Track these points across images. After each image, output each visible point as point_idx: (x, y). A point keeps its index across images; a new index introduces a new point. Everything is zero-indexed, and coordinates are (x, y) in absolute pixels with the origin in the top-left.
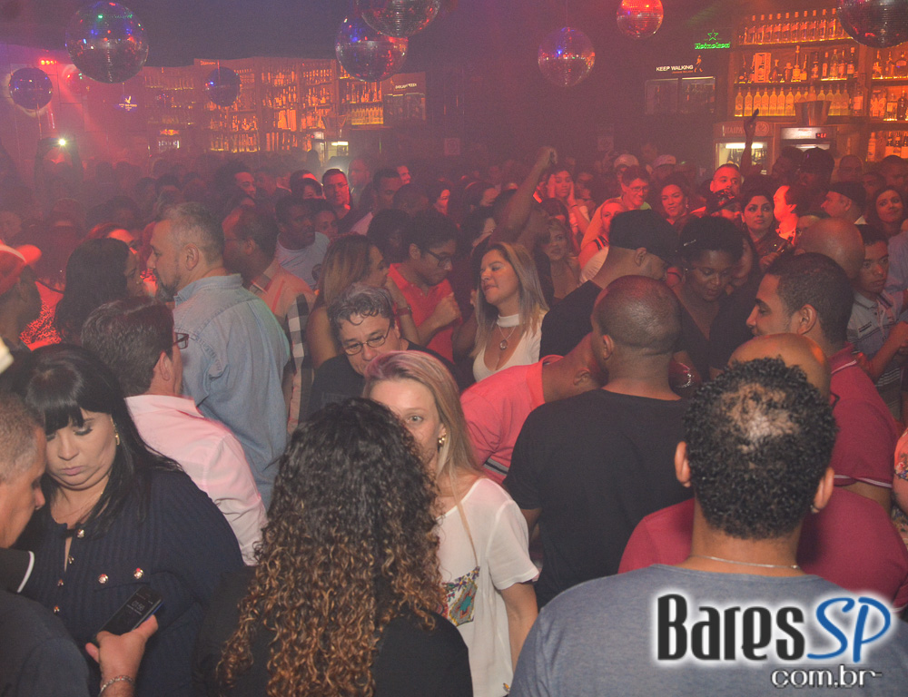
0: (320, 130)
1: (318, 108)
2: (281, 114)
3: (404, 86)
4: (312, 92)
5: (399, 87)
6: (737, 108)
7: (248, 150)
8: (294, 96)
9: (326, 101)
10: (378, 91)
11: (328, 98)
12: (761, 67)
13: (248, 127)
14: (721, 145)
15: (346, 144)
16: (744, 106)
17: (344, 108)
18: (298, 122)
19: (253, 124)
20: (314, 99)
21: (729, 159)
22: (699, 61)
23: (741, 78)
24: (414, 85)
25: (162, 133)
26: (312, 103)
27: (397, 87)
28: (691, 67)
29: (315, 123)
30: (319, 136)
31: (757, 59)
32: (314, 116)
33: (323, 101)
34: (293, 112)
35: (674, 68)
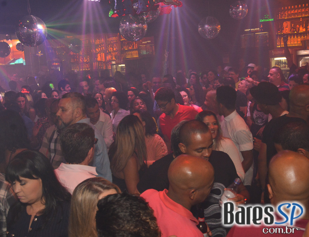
0: (114, 60)
1: (113, 52)
2: (99, 55)
3: (146, 42)
4: (110, 46)
5: (144, 42)
6: (278, 44)
7: (86, 69)
8: (103, 48)
9: (116, 49)
10: (136, 44)
11: (116, 48)
12: (286, 27)
13: (86, 60)
14: (272, 58)
15: (124, 65)
16: (280, 43)
17: (123, 52)
18: (105, 58)
19: (88, 59)
20: (111, 49)
21: (276, 64)
22: (261, 26)
23: (279, 32)
24: (150, 41)
25: (53, 64)
26: (110, 50)
27: (143, 43)
28: (258, 29)
29: (112, 58)
30: (114, 63)
31: (285, 24)
32: (111, 55)
33: (115, 49)
34: (103, 54)
35: (252, 30)
